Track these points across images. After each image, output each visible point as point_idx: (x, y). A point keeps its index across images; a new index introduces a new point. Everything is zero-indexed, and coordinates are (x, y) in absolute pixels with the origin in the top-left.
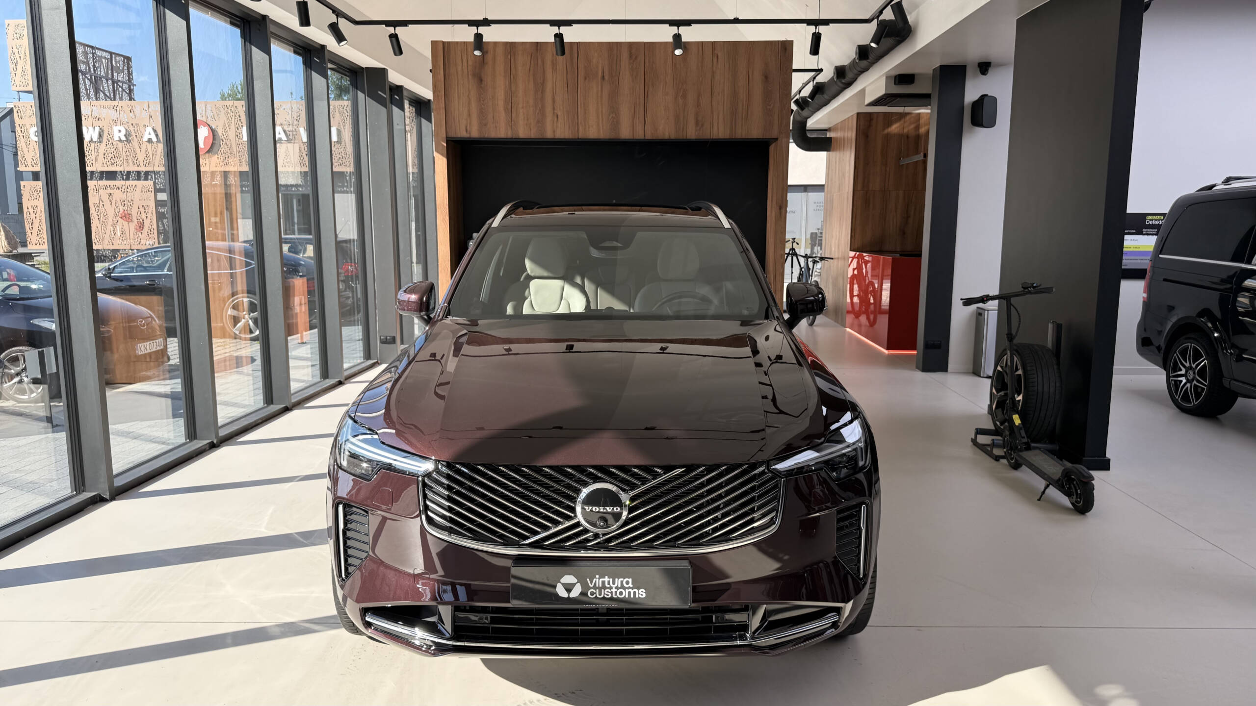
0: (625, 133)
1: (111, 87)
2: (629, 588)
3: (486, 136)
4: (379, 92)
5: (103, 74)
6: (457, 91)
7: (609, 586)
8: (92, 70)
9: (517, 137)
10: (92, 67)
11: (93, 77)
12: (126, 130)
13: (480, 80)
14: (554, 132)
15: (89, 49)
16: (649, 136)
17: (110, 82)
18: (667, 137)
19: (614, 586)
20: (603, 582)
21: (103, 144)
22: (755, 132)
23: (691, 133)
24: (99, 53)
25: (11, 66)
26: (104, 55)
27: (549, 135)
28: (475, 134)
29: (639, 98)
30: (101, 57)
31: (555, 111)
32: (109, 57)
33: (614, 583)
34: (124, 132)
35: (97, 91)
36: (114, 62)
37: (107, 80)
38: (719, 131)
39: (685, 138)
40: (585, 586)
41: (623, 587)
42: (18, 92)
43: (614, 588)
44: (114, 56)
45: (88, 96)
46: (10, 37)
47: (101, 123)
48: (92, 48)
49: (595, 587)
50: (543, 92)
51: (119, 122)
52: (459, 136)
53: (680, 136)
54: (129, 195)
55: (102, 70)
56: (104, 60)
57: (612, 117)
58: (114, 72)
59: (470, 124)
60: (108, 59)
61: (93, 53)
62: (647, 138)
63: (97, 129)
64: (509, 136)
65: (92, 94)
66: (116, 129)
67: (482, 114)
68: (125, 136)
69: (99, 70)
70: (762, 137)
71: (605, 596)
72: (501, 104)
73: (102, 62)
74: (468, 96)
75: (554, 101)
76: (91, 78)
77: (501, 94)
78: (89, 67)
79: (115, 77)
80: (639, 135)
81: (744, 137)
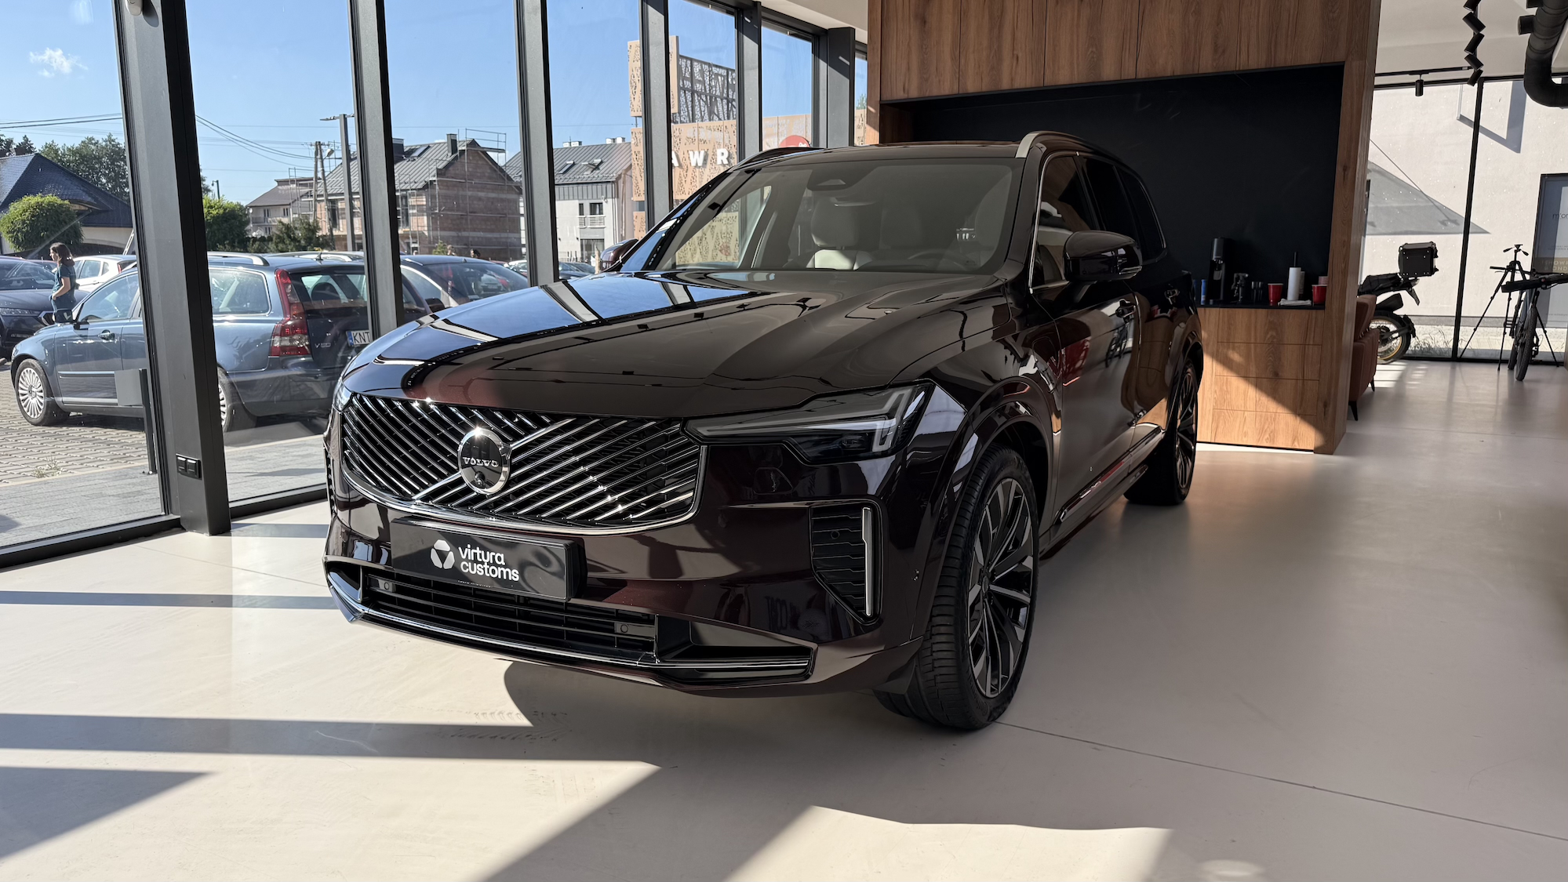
0: (1109, 72)
1: (726, 107)
2: (501, 566)
3: (927, 94)
4: (841, 58)
5: (718, 93)
6: (895, 40)
7: (480, 560)
8: (708, 90)
9: (965, 92)
10: (708, 87)
11: (708, 98)
12: (729, 152)
13: (923, 21)
14: (1012, 80)
15: (707, 67)
16: (1142, 74)
17: (725, 101)
18: (1169, 73)
19: (486, 561)
20: (475, 554)
21: (707, 170)
22: (1307, 53)
23: (1207, 64)
24: (715, 70)
25: (631, 90)
26: (720, 73)
27: (1005, 85)
28: (914, 93)
29: (1131, 21)
30: (717, 75)
31: (1015, 52)
32: (725, 74)
33: (486, 558)
34: (726, 155)
35: (711, 113)
36: (730, 80)
37: (722, 100)
38: (1250, 57)
39: (1196, 72)
40: (458, 559)
41: (494, 564)
42: (636, 117)
43: (486, 564)
44: (730, 73)
45: (702, 117)
46: (631, 59)
47: (705, 147)
48: (709, 65)
49: (467, 559)
50: (1001, 27)
51: (722, 144)
52: (895, 98)
53: (1192, 69)
54: (729, 226)
55: (718, 88)
56: (719, 78)
57: (1092, 52)
58: (730, 90)
59: (909, 80)
60: (724, 76)
61: (709, 71)
62: (1139, 76)
63: (702, 153)
64: (955, 91)
65: (706, 117)
66: (719, 152)
67: (924, 65)
68: (728, 159)
69: (714, 89)
70: (1318, 62)
71: (478, 572)
72: (947, 50)
73: (718, 80)
74: (908, 45)
75: (1014, 38)
76: (706, 98)
77: (947, 38)
78: (705, 87)
79: (730, 97)
80: (1129, 74)
81: (1289, 64)
